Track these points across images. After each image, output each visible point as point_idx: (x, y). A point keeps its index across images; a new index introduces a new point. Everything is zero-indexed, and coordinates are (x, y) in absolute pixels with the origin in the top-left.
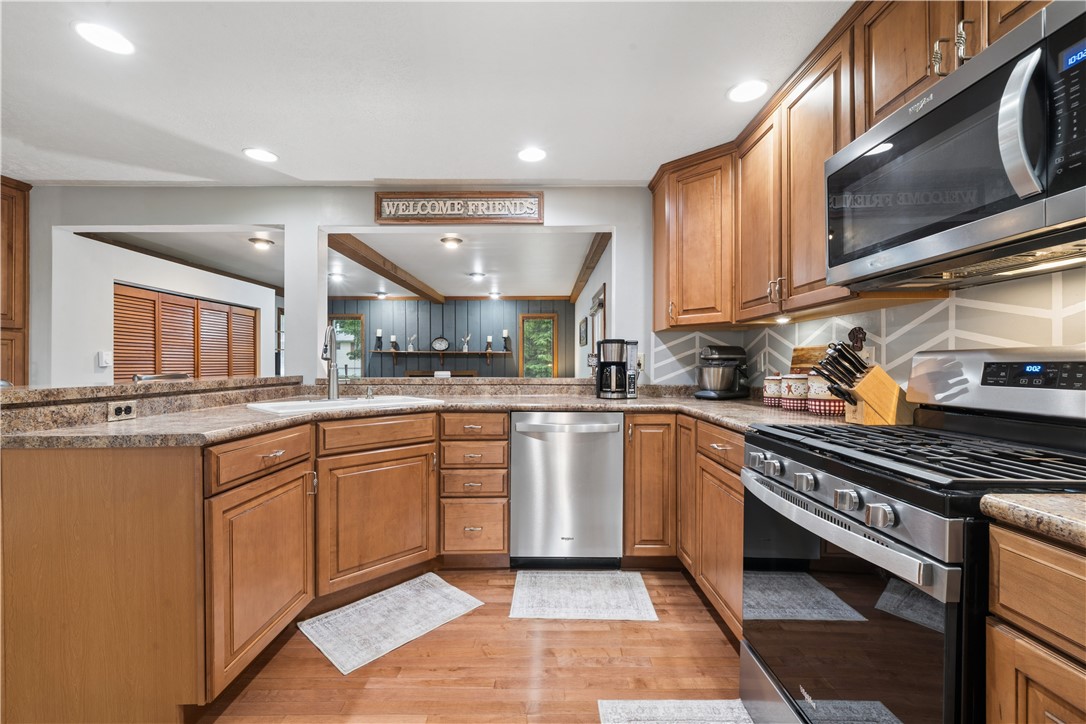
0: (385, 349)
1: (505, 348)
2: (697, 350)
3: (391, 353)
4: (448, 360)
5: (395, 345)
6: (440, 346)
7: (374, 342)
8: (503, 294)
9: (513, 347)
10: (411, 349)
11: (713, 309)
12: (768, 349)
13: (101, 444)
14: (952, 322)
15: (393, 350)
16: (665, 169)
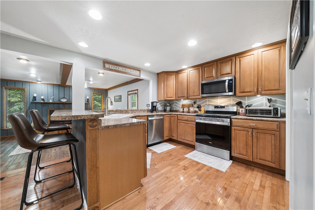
0: (37, 101)
1: (87, 102)
2: (163, 104)
3: (42, 103)
4: (66, 105)
5: (43, 100)
6: (64, 100)
7: (31, 99)
8: (89, 86)
9: (90, 101)
10: (51, 101)
11: (172, 97)
12: (175, 104)
13: (128, 125)
14: (207, 101)
15: (42, 102)
16: (163, 72)
